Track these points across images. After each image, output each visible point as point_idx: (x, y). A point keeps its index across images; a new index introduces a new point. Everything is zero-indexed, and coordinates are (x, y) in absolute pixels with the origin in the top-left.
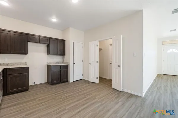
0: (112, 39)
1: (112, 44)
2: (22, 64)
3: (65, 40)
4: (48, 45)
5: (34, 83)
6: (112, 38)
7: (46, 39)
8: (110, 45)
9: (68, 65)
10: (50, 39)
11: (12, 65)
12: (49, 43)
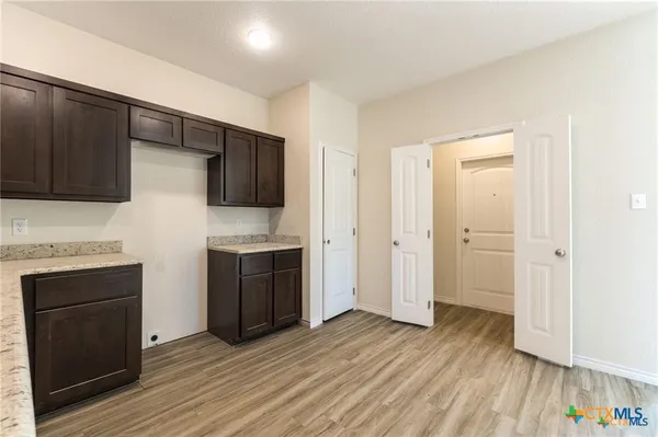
0: (511, 134)
1: (512, 157)
2: (98, 250)
3: (282, 141)
4: (219, 156)
5: (154, 338)
6: (511, 131)
7: (212, 129)
8: (463, 163)
9: (301, 249)
10: (225, 130)
11: (53, 256)
12: (222, 151)
